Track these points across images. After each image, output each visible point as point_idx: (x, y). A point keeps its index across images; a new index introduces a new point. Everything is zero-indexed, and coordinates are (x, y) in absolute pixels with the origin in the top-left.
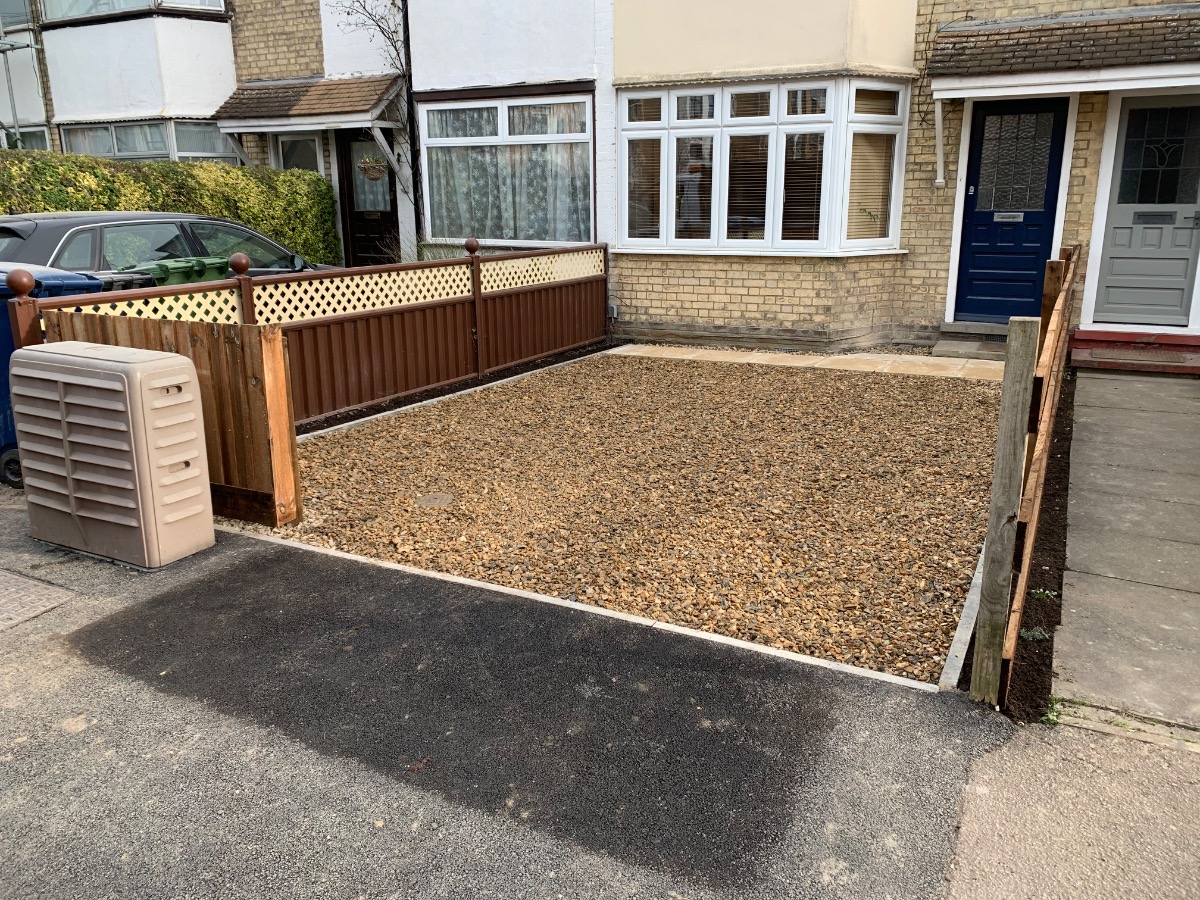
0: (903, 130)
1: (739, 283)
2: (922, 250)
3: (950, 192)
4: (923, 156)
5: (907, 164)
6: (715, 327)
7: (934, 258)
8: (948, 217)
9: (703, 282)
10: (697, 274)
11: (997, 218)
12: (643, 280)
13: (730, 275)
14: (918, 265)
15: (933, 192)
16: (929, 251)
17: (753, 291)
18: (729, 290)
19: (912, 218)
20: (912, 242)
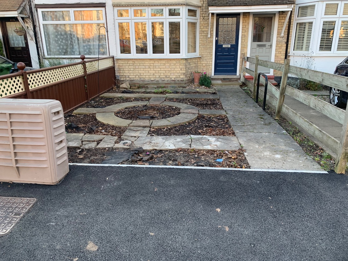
0: (198, 21)
1: (158, 67)
2: (205, 56)
3: (211, 39)
4: (204, 29)
5: (200, 31)
6: (151, 81)
7: (208, 58)
8: (211, 46)
9: (146, 67)
10: (144, 65)
11: (224, 46)
12: (127, 67)
13: (155, 65)
14: (204, 60)
15: (207, 39)
16: (207, 56)
17: (162, 69)
18: (155, 69)
19: (202, 47)
20: (202, 54)
